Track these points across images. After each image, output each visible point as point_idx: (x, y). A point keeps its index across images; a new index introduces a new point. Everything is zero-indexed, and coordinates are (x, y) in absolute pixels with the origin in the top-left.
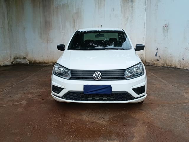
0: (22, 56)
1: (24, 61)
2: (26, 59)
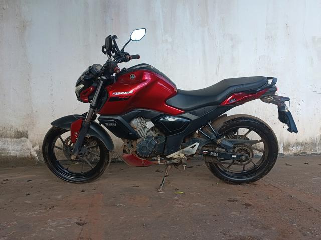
0: (12, 127)
1: (19, 147)
2: (28, 141)
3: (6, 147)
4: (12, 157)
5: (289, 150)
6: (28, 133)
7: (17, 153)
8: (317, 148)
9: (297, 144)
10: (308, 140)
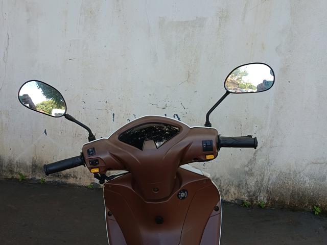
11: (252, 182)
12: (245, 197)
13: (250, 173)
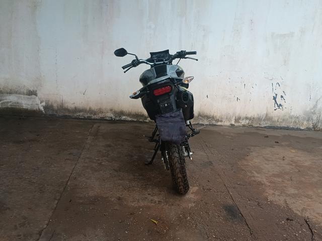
2: (37, 98)
3: (20, 101)
4: (25, 109)
5: (239, 122)
6: (38, 92)
7: (29, 106)
8: (262, 123)
9: (247, 118)
10: (256, 116)
11: (315, 118)
12: (311, 126)
13: (314, 113)
